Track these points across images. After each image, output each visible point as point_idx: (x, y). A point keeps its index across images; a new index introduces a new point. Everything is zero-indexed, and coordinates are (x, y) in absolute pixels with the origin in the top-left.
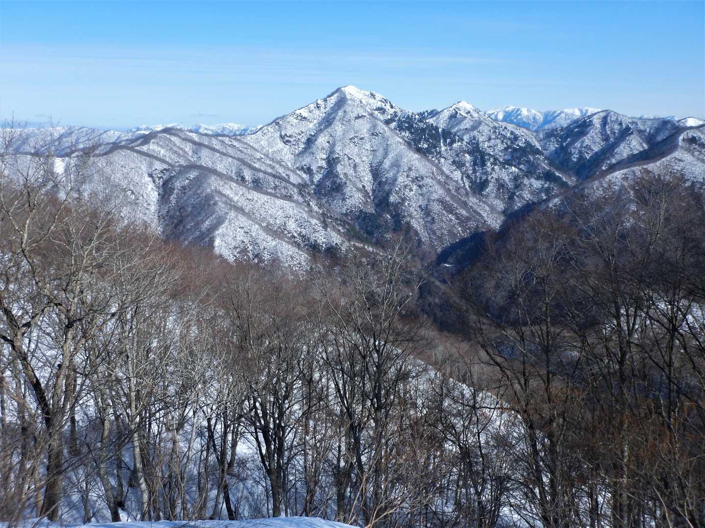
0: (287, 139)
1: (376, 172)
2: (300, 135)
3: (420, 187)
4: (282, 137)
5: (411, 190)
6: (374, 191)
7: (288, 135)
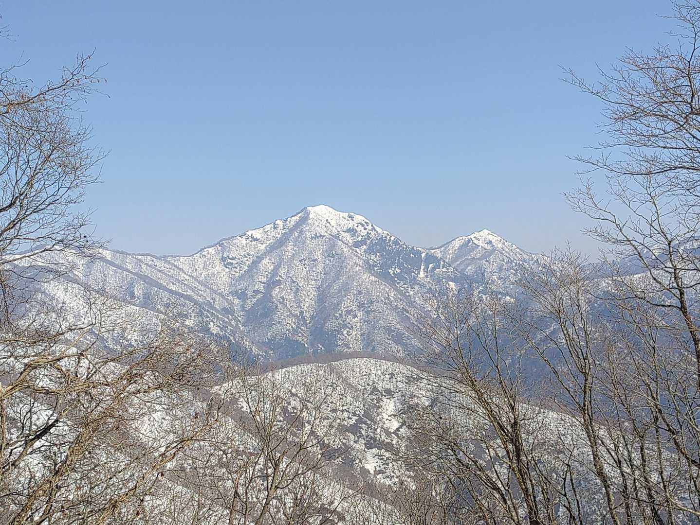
0: (229, 261)
1: (322, 297)
2: (246, 257)
3: (368, 313)
4: (223, 259)
5: (355, 316)
6: (312, 317)
7: (230, 257)
